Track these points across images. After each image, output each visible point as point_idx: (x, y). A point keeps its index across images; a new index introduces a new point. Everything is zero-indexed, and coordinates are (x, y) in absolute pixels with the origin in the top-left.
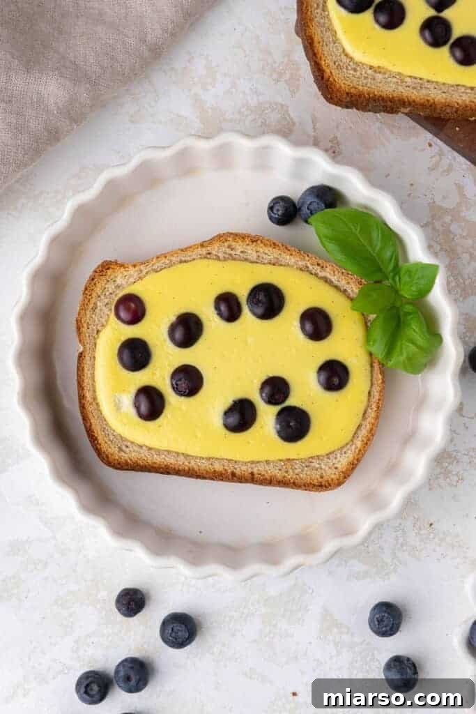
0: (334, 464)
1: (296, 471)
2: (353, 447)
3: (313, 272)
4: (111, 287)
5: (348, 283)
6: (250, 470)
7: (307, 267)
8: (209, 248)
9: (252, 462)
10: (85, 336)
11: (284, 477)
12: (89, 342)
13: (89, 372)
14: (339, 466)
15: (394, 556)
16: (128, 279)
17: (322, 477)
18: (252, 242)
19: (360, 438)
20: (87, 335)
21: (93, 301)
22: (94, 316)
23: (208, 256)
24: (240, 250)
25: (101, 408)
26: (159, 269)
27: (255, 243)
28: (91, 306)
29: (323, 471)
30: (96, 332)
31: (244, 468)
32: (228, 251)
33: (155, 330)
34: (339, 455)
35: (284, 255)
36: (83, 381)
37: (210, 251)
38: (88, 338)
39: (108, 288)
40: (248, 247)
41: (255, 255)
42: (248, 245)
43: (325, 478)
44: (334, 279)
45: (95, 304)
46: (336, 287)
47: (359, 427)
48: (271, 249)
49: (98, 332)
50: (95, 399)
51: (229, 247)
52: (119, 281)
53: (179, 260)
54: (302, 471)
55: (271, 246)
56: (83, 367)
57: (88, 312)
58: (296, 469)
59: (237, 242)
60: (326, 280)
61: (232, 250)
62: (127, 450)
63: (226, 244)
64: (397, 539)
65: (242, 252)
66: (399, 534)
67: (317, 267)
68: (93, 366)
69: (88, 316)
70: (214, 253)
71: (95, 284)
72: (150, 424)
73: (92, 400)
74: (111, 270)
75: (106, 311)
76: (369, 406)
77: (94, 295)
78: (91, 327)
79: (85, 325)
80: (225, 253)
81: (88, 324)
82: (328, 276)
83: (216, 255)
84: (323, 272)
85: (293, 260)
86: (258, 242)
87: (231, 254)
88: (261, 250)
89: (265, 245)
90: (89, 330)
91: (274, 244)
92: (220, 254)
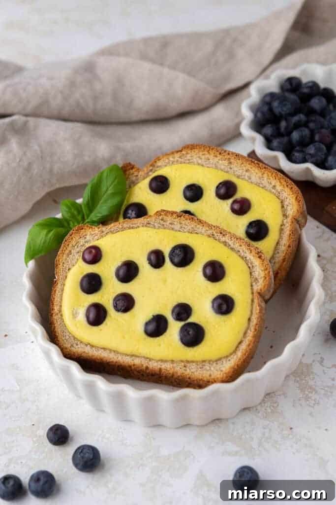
0: (220, 368)
1: (192, 370)
2: (235, 357)
3: (217, 238)
4: (82, 241)
5: (241, 246)
6: (159, 366)
7: (213, 235)
8: (148, 220)
9: (162, 361)
10: (60, 270)
11: (183, 373)
12: (62, 274)
13: (60, 293)
14: (224, 369)
15: (260, 444)
16: (94, 237)
17: (210, 376)
18: (178, 217)
19: (241, 351)
20: (61, 270)
21: (69, 249)
22: (68, 259)
23: (148, 225)
24: (169, 222)
25: (64, 317)
26: (115, 232)
27: (179, 218)
28: (67, 252)
29: (212, 373)
30: (67, 269)
31: (155, 364)
32: (162, 222)
33: (107, 269)
34: (224, 362)
35: (198, 226)
36: (54, 299)
37: (150, 222)
38: (61, 271)
39: (80, 242)
40: (175, 220)
41: (179, 226)
42: (175, 218)
43: (213, 377)
44: (230, 243)
45: (70, 251)
46: (232, 249)
47: (240, 343)
48: (189, 221)
49: (69, 269)
50: (60, 311)
51: (162, 220)
52: (88, 238)
53: (128, 226)
54: (197, 371)
55: (190, 220)
56: (56, 290)
57: (65, 256)
58: (192, 369)
59: (168, 216)
60: (225, 243)
61: (164, 222)
62: (77, 347)
63: (160, 218)
64: (264, 434)
65: (171, 224)
66: (267, 431)
67: (219, 234)
68: (63, 290)
69: (64, 258)
70: (152, 223)
71: (72, 239)
72: (95, 328)
73: (58, 312)
74: (83, 230)
75: (77, 256)
76: (248, 328)
77: (70, 245)
78: (65, 265)
79: (61, 264)
80: (160, 223)
81: (63, 263)
82: (227, 241)
83: (153, 225)
84: (224, 238)
85: (204, 229)
86: (182, 217)
87: (163, 225)
88: (183, 223)
89: (186, 219)
90: (64, 268)
91: (193, 218)
92: (155, 224)
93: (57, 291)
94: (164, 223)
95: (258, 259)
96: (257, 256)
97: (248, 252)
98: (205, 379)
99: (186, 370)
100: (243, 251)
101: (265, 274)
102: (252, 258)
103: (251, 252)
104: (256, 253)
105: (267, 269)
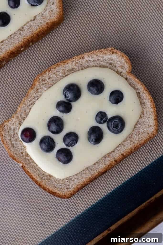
0: (148, 125)
1: (137, 139)
5: (97, 56)
11: (134, 145)
12: (21, 160)
14: (151, 124)
16: (15, 124)
17: (148, 134)
18: (49, 71)
20: (19, 158)
22: (15, 149)
23: (38, 91)
24: (47, 79)
28: (11, 146)
30: (21, 154)
31: (117, 155)
32: (44, 82)
36: (32, 176)
40: (50, 75)
41: (55, 76)
45: (11, 144)
48: (58, 68)
51: (42, 81)
52: (13, 127)
54: (139, 137)
55: (57, 67)
59: (44, 76)
62: (70, 186)
63: (41, 80)
65: (49, 79)
69: (13, 150)
70: (39, 88)
71: (5, 137)
73: (41, 180)
74: (6, 126)
77: (8, 141)
78: (17, 154)
79: (15, 155)
80: (43, 84)
81: (15, 153)
82: (87, 59)
83: (41, 88)
84: (84, 60)
85: (70, 65)
86: (52, 69)
87: (46, 83)
88: (55, 72)
89: (55, 68)
90: (18, 155)
91: (58, 65)
92: (42, 87)
93: (29, 171)
94: (45, 82)
95: (113, 54)
96: (111, 53)
97: (104, 55)
98: (148, 137)
99: (134, 143)
100: (101, 57)
101: (125, 60)
102: (110, 57)
103: (106, 54)
104: (109, 52)
105: (123, 56)
